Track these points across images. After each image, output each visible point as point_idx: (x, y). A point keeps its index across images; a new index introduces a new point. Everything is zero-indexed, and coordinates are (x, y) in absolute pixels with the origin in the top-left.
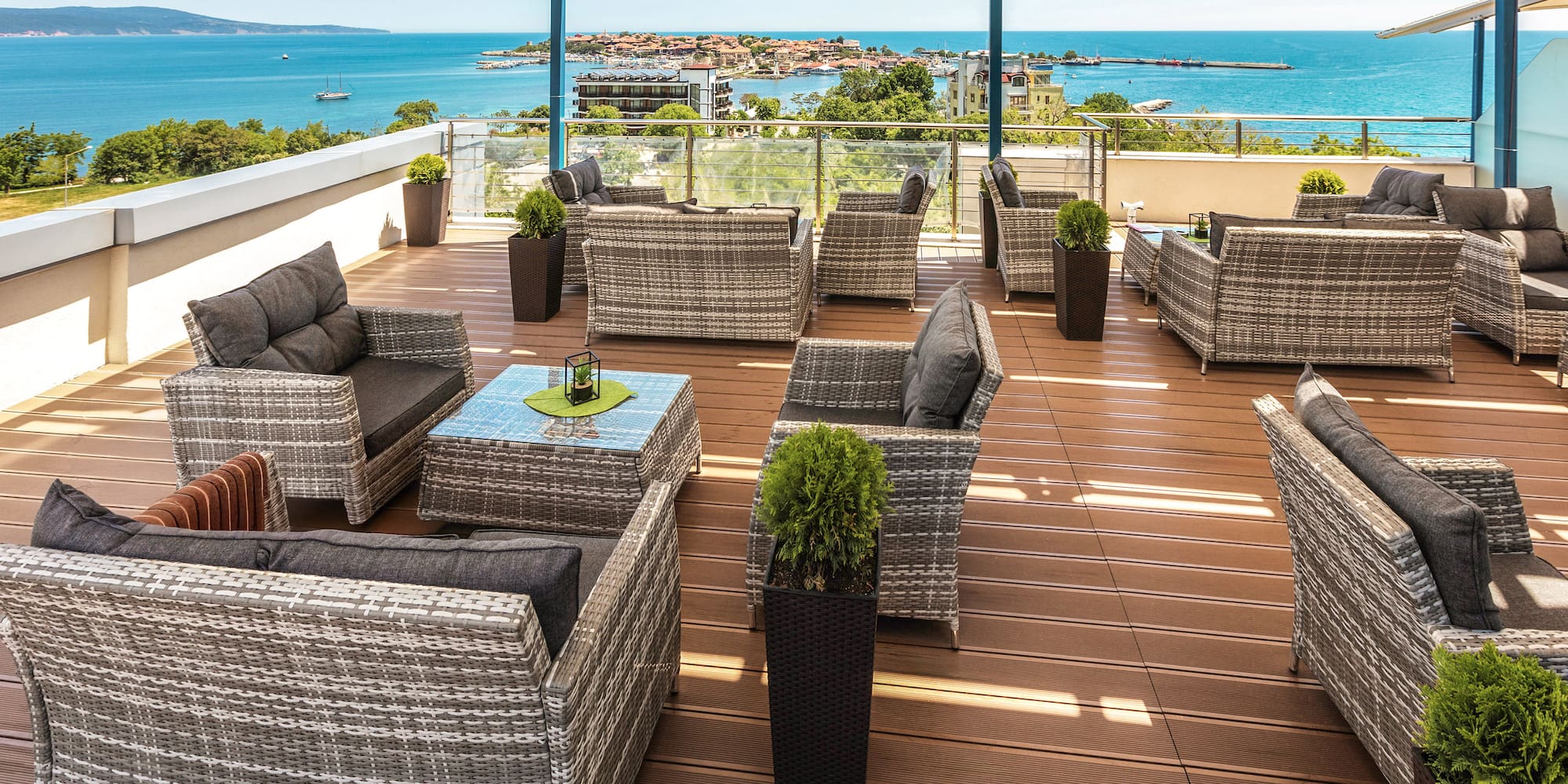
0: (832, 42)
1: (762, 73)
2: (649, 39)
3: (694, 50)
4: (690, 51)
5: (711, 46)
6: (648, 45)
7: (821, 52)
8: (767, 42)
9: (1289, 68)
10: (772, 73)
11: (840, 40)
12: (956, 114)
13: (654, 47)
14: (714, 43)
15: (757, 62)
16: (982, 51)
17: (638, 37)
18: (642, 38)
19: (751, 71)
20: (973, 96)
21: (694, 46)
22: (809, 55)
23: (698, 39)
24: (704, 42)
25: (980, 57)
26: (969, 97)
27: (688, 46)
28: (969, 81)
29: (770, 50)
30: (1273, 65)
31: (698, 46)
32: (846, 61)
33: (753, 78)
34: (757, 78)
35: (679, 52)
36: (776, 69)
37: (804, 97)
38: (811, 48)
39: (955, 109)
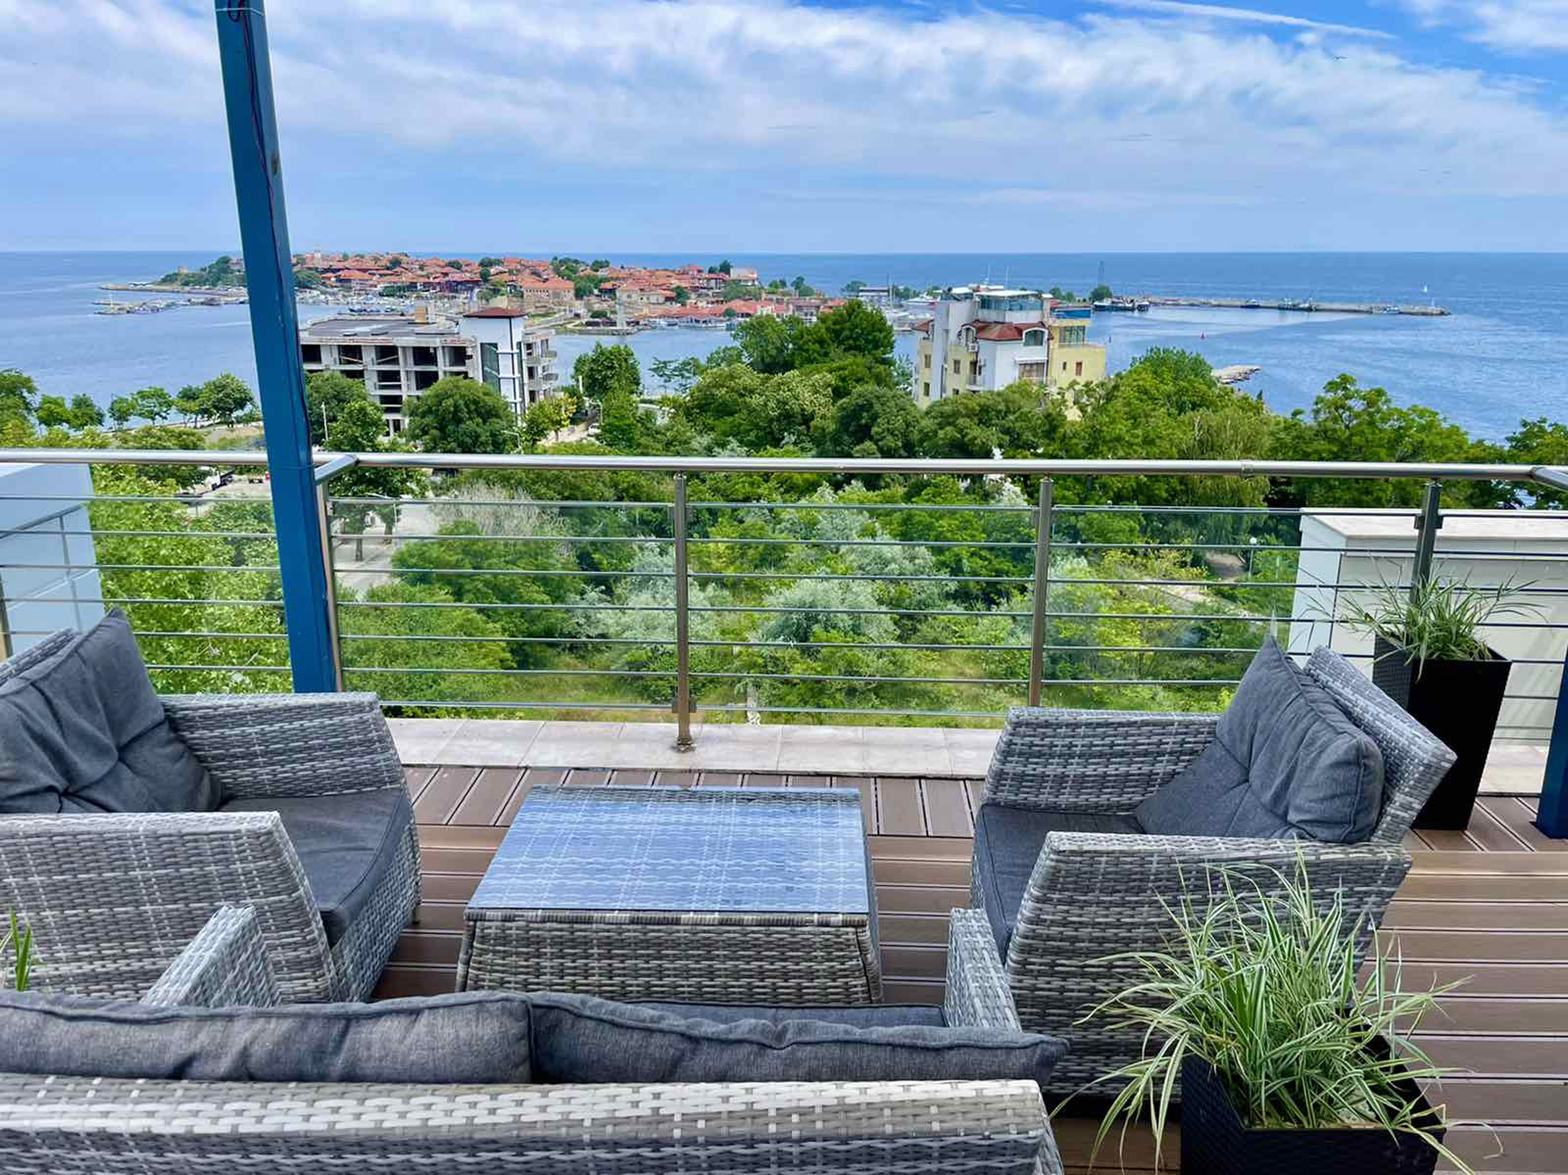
0: (711, 271)
1: (597, 324)
2: (396, 263)
3: (476, 283)
4: (469, 284)
5: (506, 277)
6: (397, 274)
7: (695, 289)
8: (602, 273)
9: (1442, 313)
10: (614, 324)
11: (726, 268)
12: (927, 393)
13: (406, 279)
14: (511, 272)
15: (588, 306)
16: (974, 286)
17: (376, 260)
18: (384, 262)
19: (577, 322)
20: (957, 363)
21: (477, 277)
22: (674, 294)
23: (482, 264)
24: (493, 271)
25: (968, 296)
26: (950, 366)
27: (467, 276)
28: (953, 336)
29: (608, 285)
30: (1417, 309)
31: (485, 277)
32: (738, 305)
33: (581, 332)
34: (589, 333)
35: (453, 287)
36: (621, 320)
37: (673, 366)
38: (675, 283)
39: (927, 385)
